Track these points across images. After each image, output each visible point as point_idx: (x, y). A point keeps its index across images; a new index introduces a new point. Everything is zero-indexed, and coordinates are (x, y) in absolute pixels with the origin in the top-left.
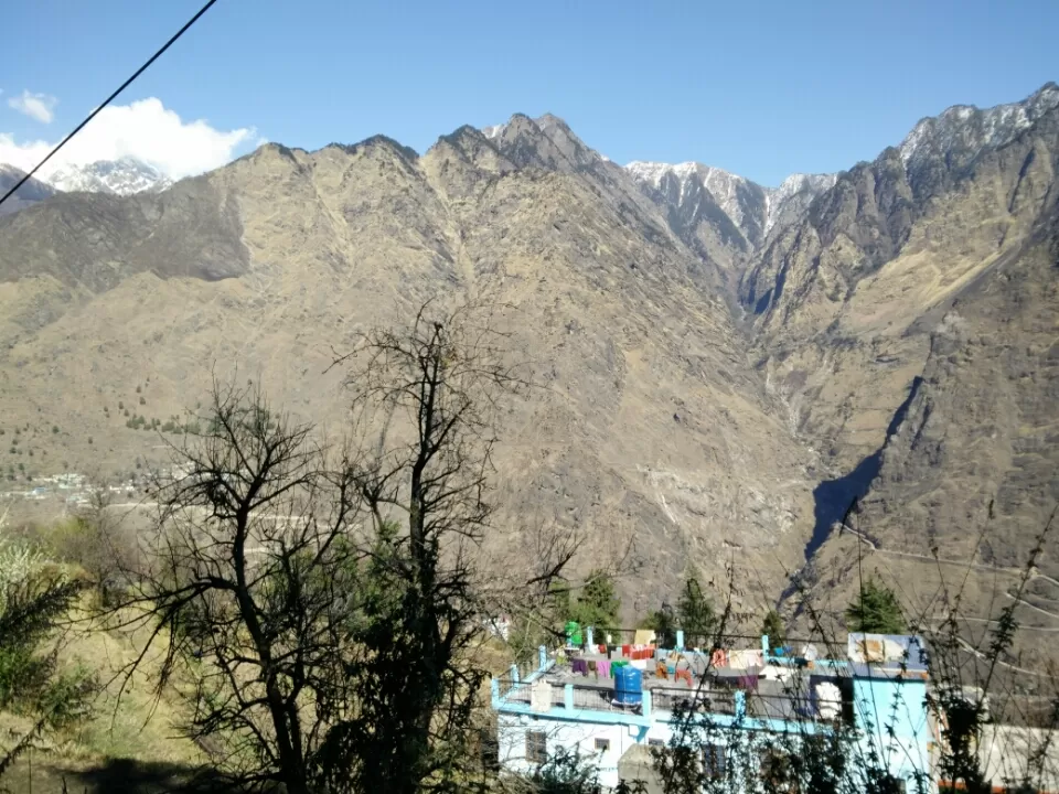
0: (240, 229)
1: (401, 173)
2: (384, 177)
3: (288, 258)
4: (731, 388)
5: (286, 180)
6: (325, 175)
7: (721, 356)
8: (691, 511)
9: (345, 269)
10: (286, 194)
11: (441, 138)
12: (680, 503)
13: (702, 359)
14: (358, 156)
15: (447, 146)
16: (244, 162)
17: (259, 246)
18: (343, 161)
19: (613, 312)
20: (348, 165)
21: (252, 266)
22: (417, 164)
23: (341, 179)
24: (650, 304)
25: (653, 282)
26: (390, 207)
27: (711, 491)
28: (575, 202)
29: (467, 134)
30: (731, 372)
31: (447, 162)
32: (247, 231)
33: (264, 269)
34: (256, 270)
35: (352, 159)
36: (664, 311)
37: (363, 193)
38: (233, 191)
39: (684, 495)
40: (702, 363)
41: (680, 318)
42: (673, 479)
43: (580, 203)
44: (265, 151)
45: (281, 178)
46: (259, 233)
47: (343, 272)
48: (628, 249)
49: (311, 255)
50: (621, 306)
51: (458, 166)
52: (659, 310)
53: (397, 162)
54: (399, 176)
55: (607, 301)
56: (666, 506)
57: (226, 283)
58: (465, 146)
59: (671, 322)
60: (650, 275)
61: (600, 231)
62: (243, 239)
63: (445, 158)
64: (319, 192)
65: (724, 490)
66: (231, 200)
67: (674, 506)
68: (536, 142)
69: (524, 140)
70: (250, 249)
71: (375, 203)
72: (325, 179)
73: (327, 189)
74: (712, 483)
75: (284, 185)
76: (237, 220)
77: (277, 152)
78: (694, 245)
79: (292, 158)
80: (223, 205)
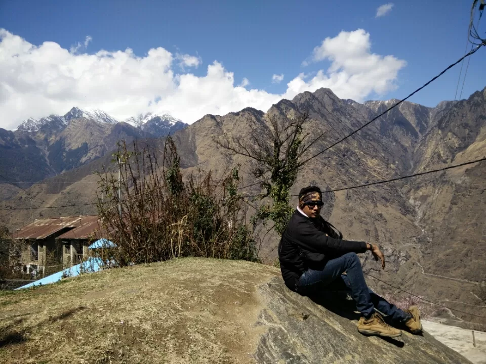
0: (195, 148)
1: (254, 123)
2: (248, 125)
3: (212, 158)
4: (388, 204)
5: (213, 128)
7: (384, 191)
9: (231, 161)
10: (213, 133)
11: (273, 105)
13: (374, 192)
14: (239, 116)
15: (275, 108)
16: (198, 123)
17: (202, 154)
18: (234, 119)
19: (331, 176)
20: (236, 120)
21: (199, 162)
22: (263, 117)
23: (233, 126)
24: (351, 170)
25: (353, 161)
26: (249, 137)
29: (284, 103)
30: (388, 197)
31: (275, 115)
32: (198, 149)
33: (203, 163)
35: (237, 117)
36: (357, 173)
37: (240, 131)
38: (194, 134)
40: (374, 194)
41: (365, 175)
43: (322, 131)
44: (206, 118)
45: (211, 128)
46: (202, 149)
47: (230, 163)
48: (342, 148)
49: (219, 157)
50: (335, 174)
51: (278, 117)
52: (355, 172)
53: (253, 118)
54: (253, 124)
55: (329, 171)
57: (190, 169)
58: (282, 108)
59: (360, 178)
60: (352, 158)
61: (329, 142)
62: (196, 152)
63: (274, 113)
64: (225, 131)
66: (194, 137)
68: (313, 103)
69: (308, 102)
70: (199, 155)
71: (243, 135)
72: (227, 126)
73: (228, 130)
75: (212, 130)
76: (195, 145)
77: (209, 118)
78: (391, 137)
79: (215, 120)
80: (190, 139)
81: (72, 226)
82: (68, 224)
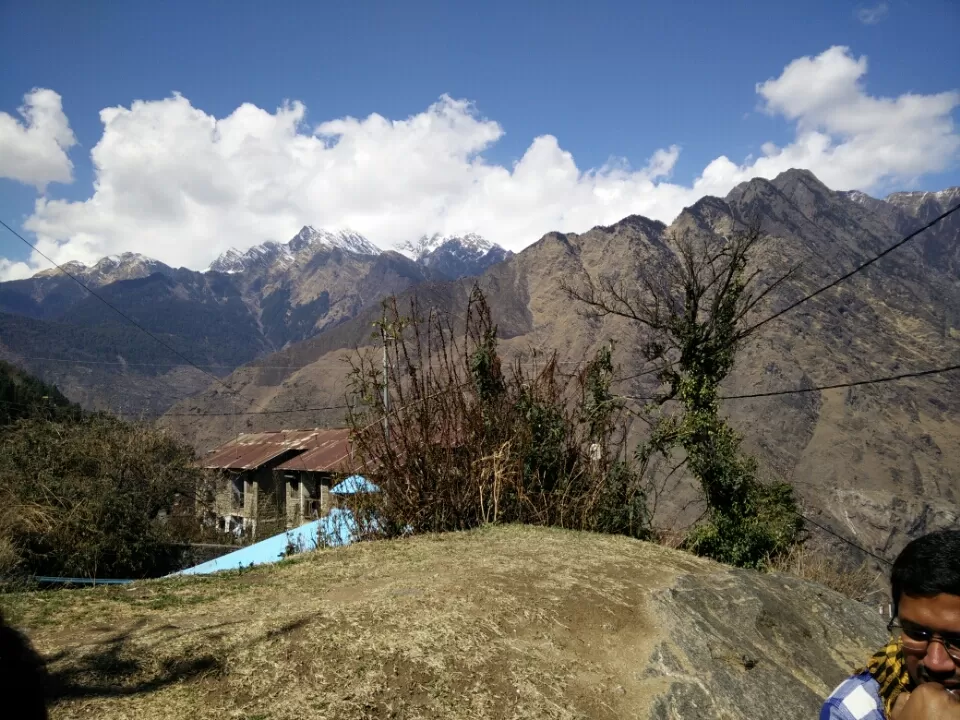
0: (527, 298)
1: (645, 246)
2: (632, 251)
3: (560, 318)
4: (944, 415)
5: (561, 259)
6: (590, 252)
7: (935, 386)
8: (873, 526)
9: (599, 325)
10: (561, 270)
11: (685, 209)
12: (862, 518)
13: (912, 389)
14: (615, 234)
15: (688, 216)
16: (532, 248)
17: (540, 311)
18: (604, 240)
19: (813, 353)
20: (607, 242)
21: (534, 326)
22: (663, 233)
23: (601, 253)
24: (859, 341)
25: (862, 322)
26: (635, 274)
27: (894, 509)
28: (785, 260)
29: (706, 204)
30: (941, 399)
31: (688, 229)
32: (532, 300)
33: (542, 328)
34: (537, 329)
35: (610, 237)
36: (873, 347)
37: (615, 264)
38: (525, 270)
39: (866, 511)
40: (912, 393)
41: (890, 353)
42: (857, 497)
43: (791, 260)
44: (547, 238)
45: (557, 258)
46: (541, 301)
47: (597, 327)
48: (837, 295)
49: (573, 318)
50: (821, 349)
51: (696, 232)
52: (867, 346)
53: (644, 237)
54: (644, 248)
55: (808, 344)
56: (848, 520)
57: (516, 340)
58: (704, 213)
59: (879, 357)
60: (860, 316)
61: (808, 283)
62: (529, 306)
63: (687, 226)
64: (585, 265)
65: (909, 508)
66: (524, 278)
67: (856, 520)
68: (771, 201)
69: (760, 200)
70: (533, 313)
71: (623, 272)
72: (589, 255)
73: (591, 262)
74: (897, 503)
75: (560, 263)
76: (526, 291)
77: (555, 239)
78: (952, 269)
79: (566, 242)
80: (517, 282)
81: (302, 448)
82: (296, 443)
